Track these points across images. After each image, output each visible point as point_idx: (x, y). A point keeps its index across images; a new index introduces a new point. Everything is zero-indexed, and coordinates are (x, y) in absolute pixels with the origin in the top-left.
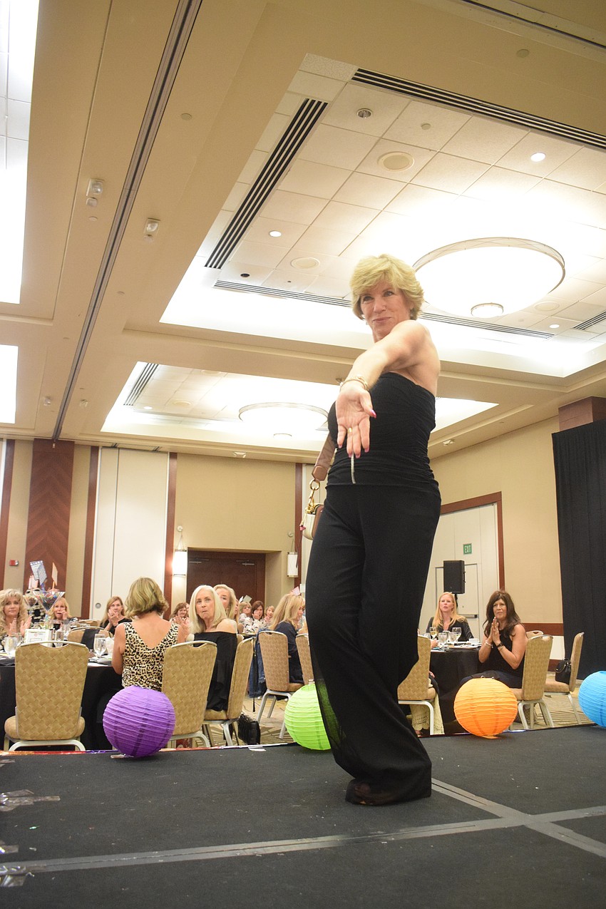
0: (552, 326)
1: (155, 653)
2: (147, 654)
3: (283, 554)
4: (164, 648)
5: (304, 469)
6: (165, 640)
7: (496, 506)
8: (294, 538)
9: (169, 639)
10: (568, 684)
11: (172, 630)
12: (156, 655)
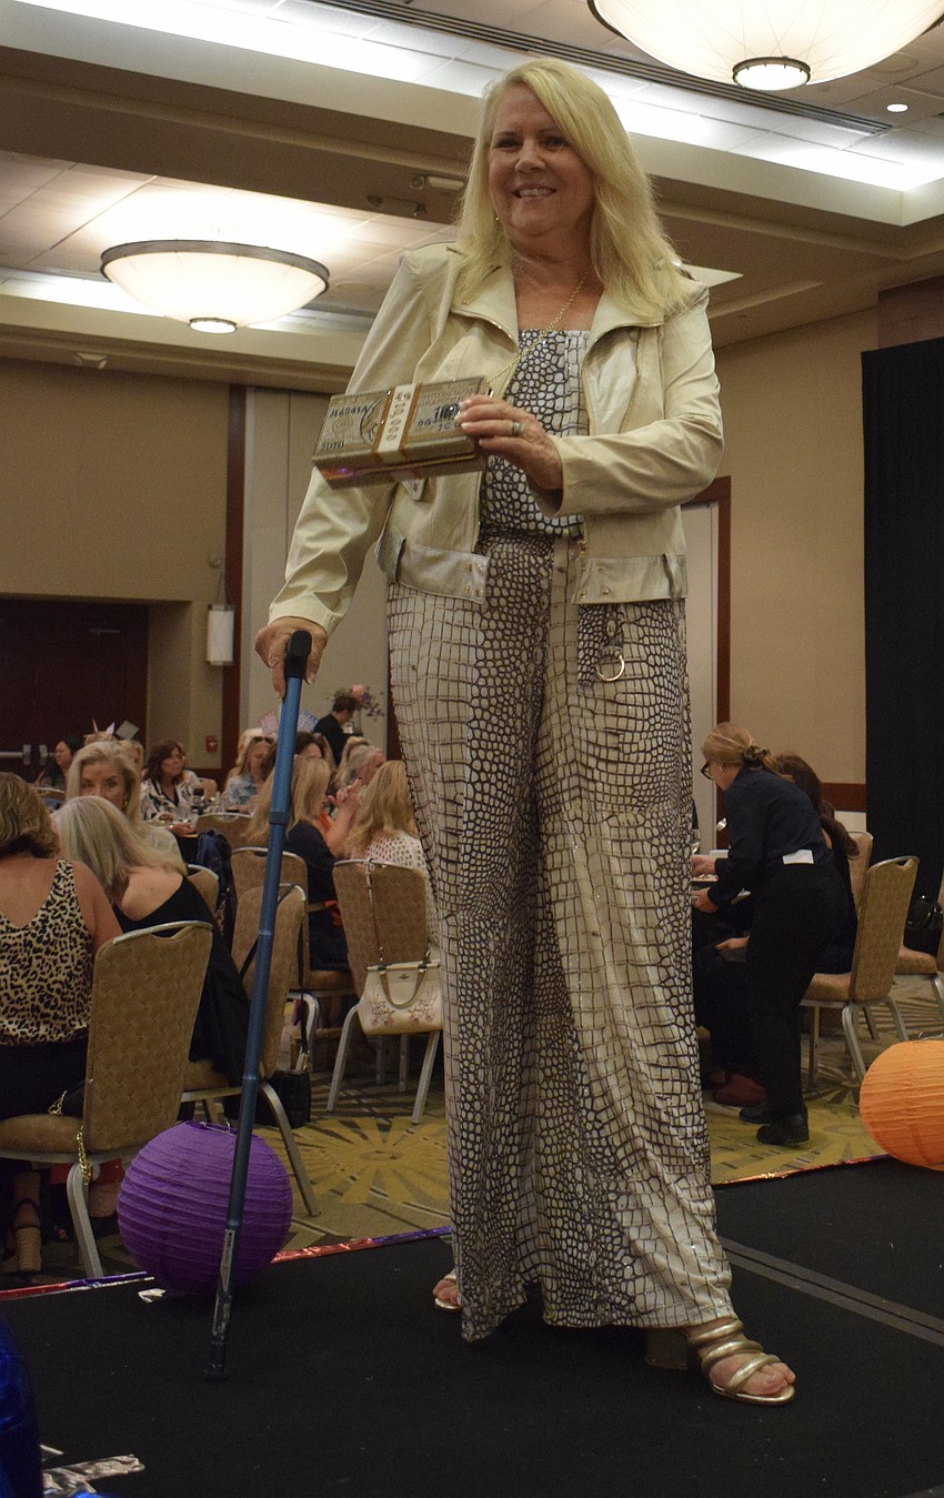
0: (893, 108)
1: (29, 938)
2: (11, 942)
3: (195, 610)
4: (51, 921)
5: (251, 403)
6: (49, 904)
7: (715, 509)
8: (223, 569)
9: (58, 899)
10: (934, 953)
11: (59, 877)
12: (34, 940)
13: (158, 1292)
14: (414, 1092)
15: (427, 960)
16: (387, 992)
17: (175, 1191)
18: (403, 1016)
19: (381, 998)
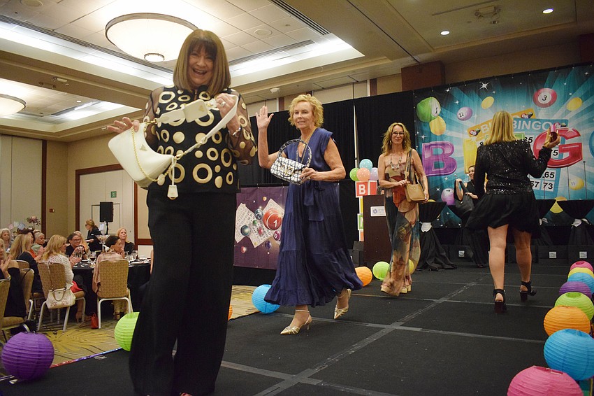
13: (15, 380)
14: (63, 324)
15: (66, 288)
16: (55, 297)
17: (20, 351)
18: (59, 303)
19: (53, 299)
